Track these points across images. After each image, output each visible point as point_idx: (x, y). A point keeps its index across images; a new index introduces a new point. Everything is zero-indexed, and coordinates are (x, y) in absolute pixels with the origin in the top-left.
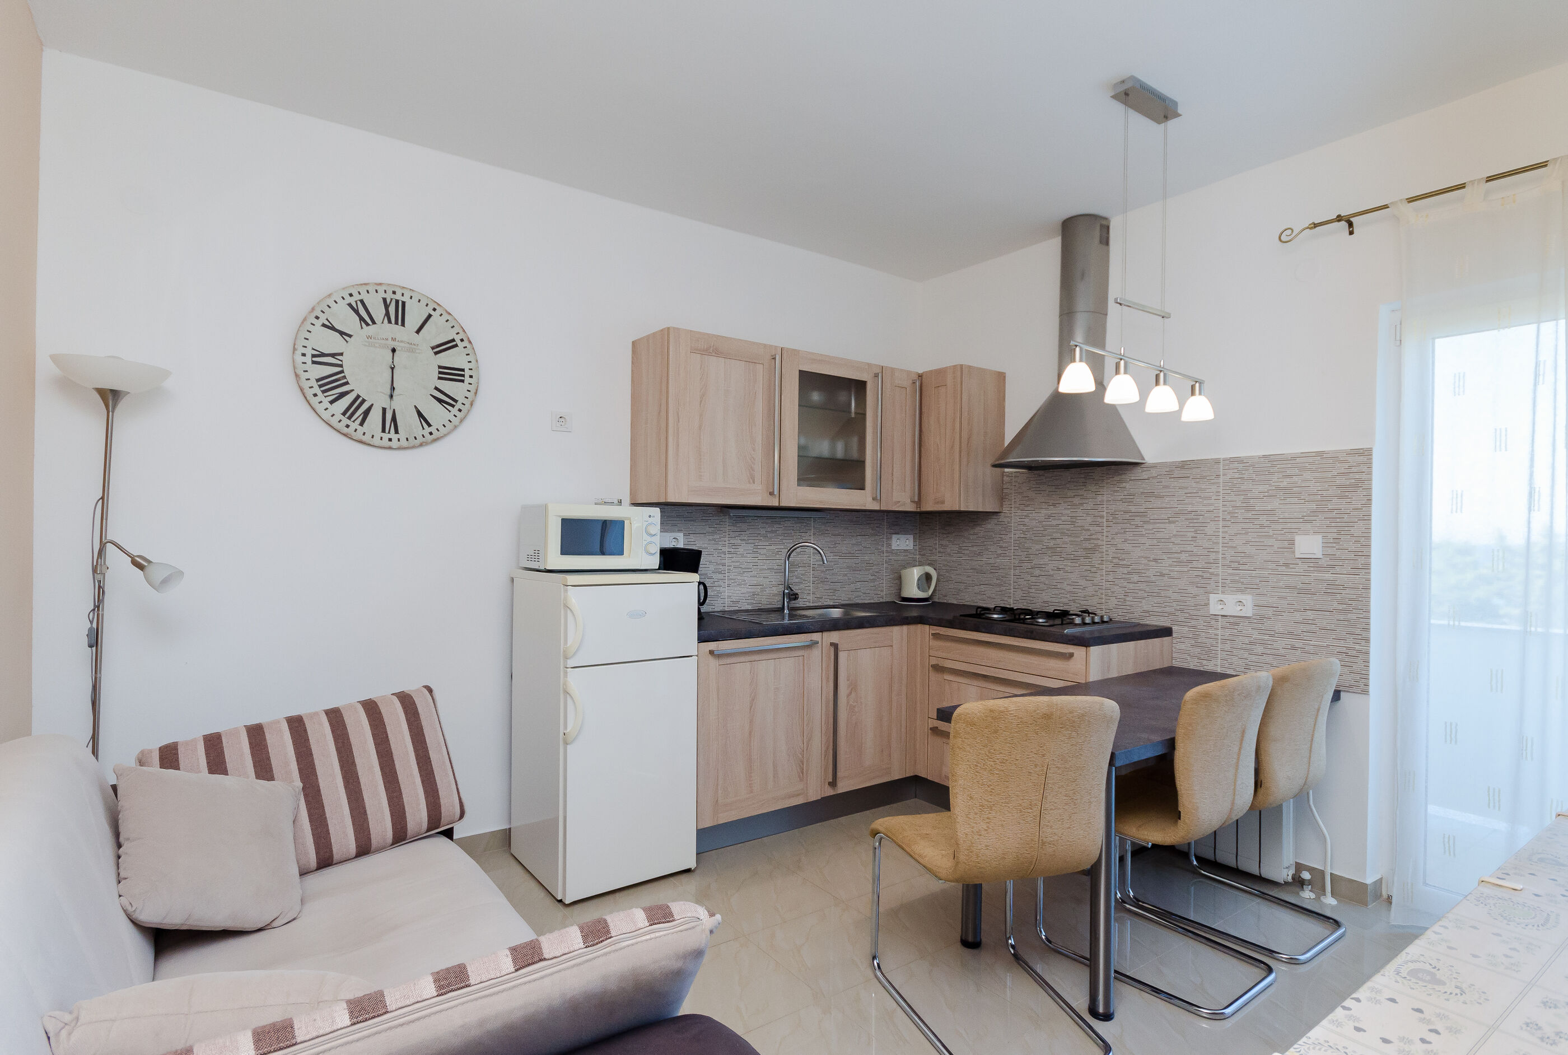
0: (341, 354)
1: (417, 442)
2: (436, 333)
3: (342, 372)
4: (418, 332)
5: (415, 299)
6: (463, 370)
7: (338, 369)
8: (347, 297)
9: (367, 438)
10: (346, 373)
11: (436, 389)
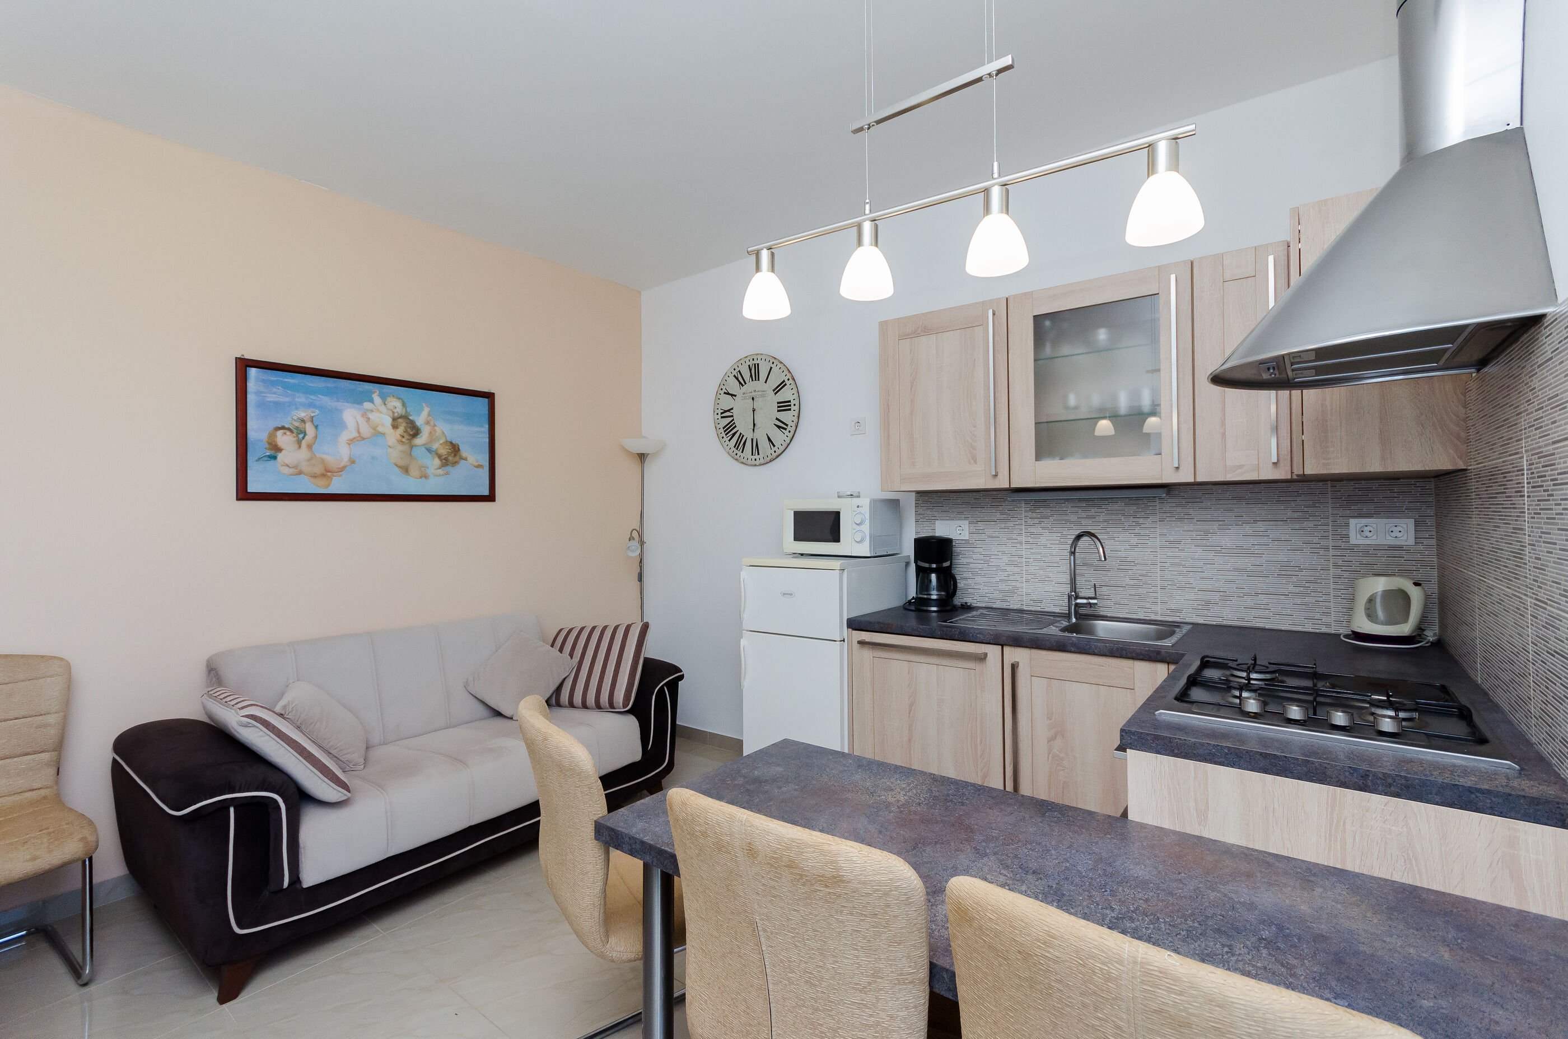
0: (732, 409)
1: (768, 459)
2: (774, 381)
3: (733, 420)
4: (766, 382)
5: (763, 360)
6: (790, 401)
7: (731, 419)
8: (733, 371)
9: (745, 461)
10: (735, 421)
11: (777, 419)
